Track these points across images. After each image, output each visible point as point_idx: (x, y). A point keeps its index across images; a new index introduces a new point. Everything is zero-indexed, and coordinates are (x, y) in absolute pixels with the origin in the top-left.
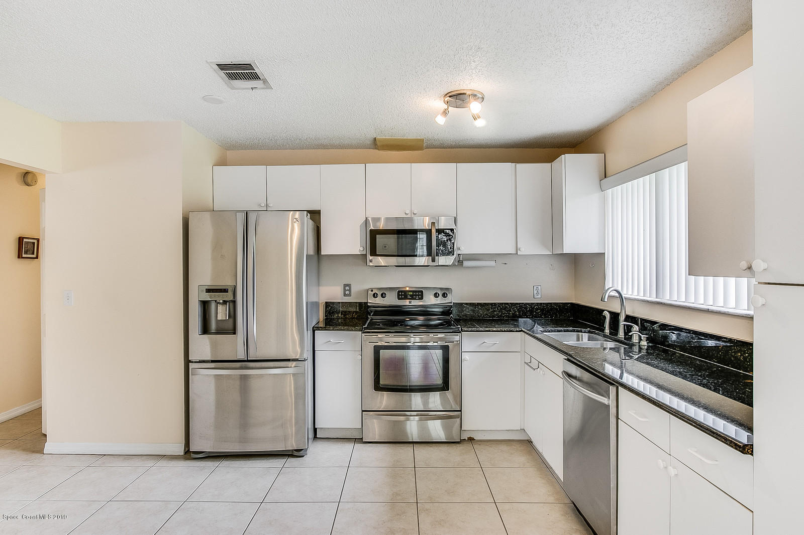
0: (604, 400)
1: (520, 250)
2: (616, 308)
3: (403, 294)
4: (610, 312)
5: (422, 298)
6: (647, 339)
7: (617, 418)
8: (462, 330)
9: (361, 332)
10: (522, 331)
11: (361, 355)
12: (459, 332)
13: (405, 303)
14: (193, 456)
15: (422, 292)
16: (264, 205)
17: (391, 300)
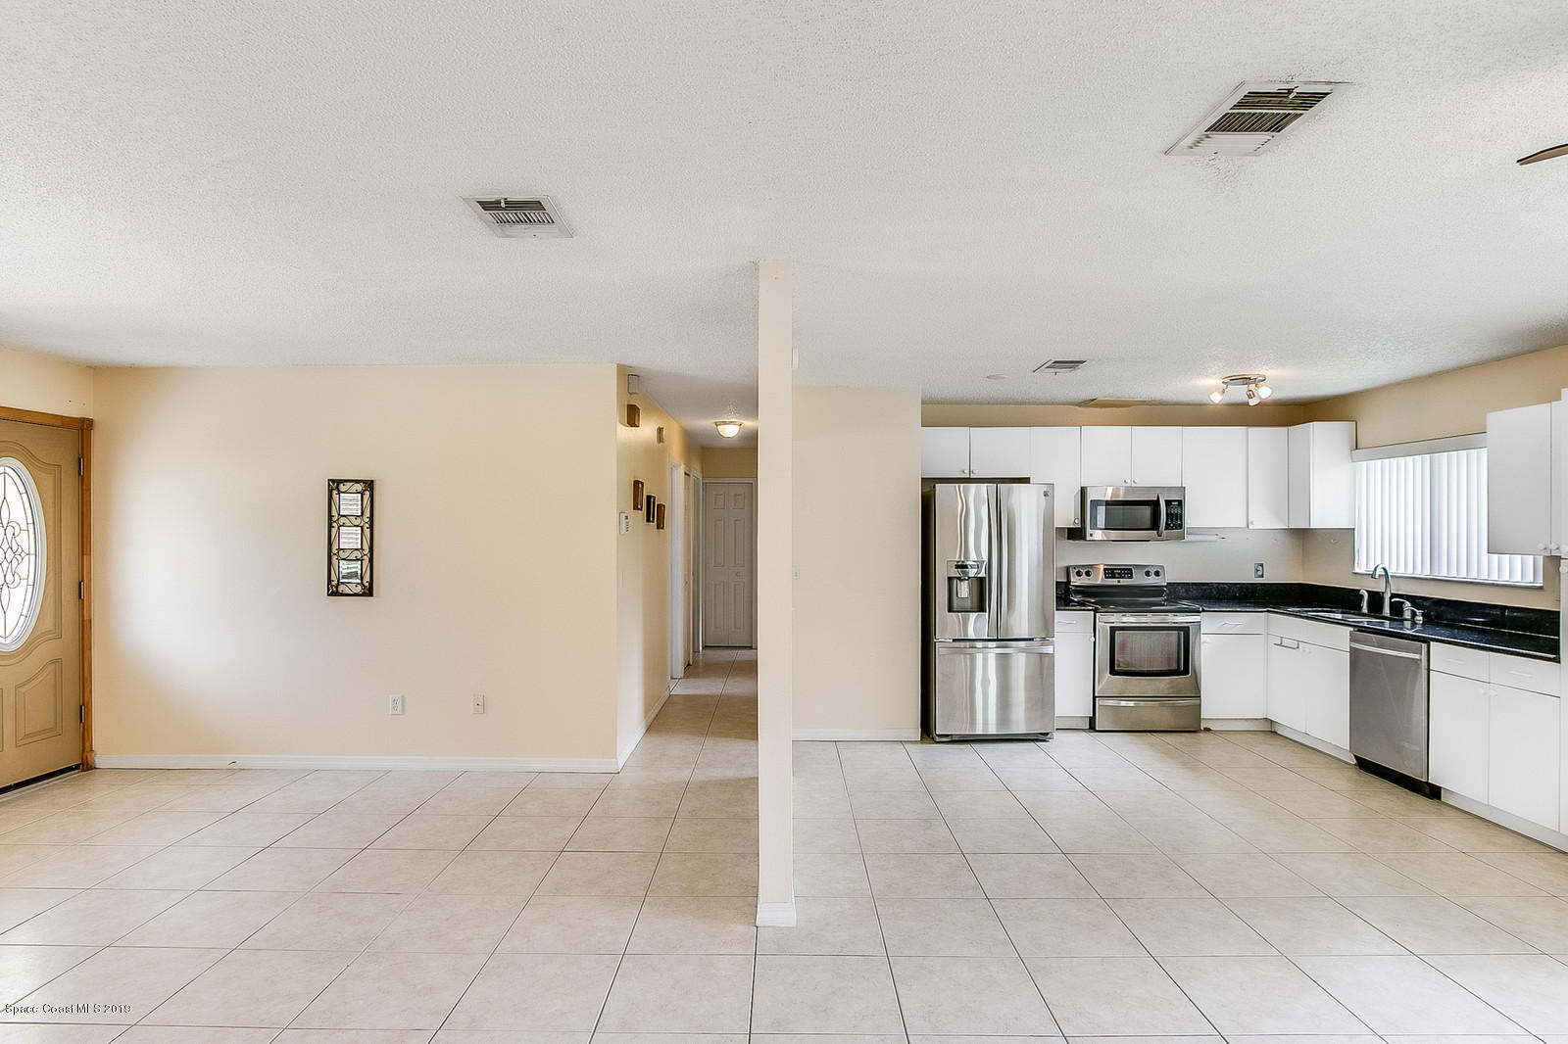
0: (1417, 656)
1: (1251, 523)
2: (1380, 587)
3: (1110, 572)
4: (1367, 591)
5: (1131, 577)
6: (1423, 615)
7: (1429, 670)
8: (1204, 611)
9: (1092, 612)
10: (1268, 611)
11: (1095, 636)
12: (1200, 612)
13: (1114, 582)
14: (938, 739)
15: (1131, 570)
16: (967, 471)
17: (1099, 579)
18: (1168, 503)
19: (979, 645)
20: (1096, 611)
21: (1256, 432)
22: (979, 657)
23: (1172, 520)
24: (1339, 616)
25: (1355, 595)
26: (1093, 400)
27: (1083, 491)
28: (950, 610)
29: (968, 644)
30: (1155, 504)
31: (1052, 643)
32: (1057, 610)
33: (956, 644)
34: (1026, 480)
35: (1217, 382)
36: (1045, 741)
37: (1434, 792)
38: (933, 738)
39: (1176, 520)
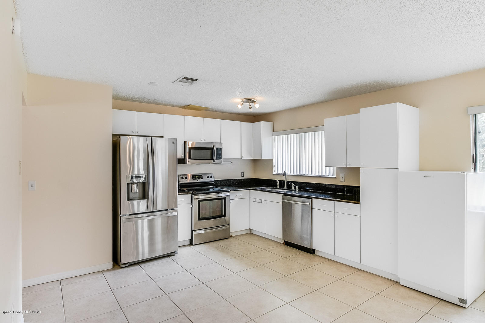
1: (243, 157)
2: (283, 179)
3: (194, 177)
4: (279, 180)
5: (202, 179)
6: (298, 188)
7: (312, 208)
8: (230, 191)
9: (191, 195)
10: (250, 189)
11: (192, 205)
12: (229, 191)
13: (196, 181)
14: (122, 266)
15: (202, 176)
16: (135, 132)
17: (189, 180)
18: (217, 149)
19: (139, 216)
20: (192, 194)
21: (244, 124)
22: (140, 222)
23: (218, 156)
24: (270, 189)
25: (275, 181)
26: (189, 105)
27: (185, 143)
28: (128, 200)
29: (134, 216)
30: (212, 149)
31: (177, 211)
32: (178, 195)
33: (131, 216)
34: (163, 137)
35: (239, 100)
36: (173, 255)
37: (312, 251)
38: (119, 265)
39: (219, 156)
